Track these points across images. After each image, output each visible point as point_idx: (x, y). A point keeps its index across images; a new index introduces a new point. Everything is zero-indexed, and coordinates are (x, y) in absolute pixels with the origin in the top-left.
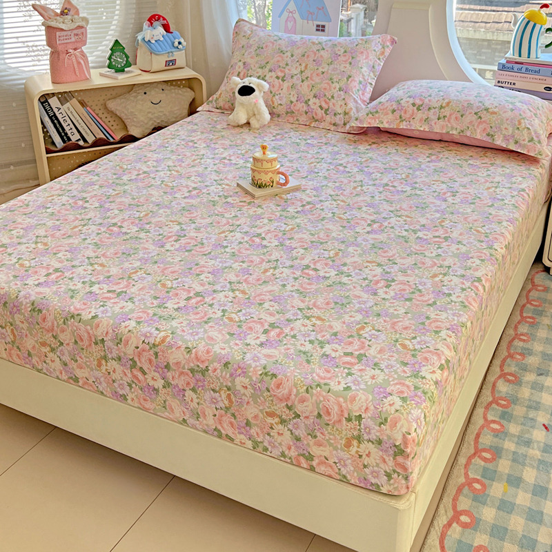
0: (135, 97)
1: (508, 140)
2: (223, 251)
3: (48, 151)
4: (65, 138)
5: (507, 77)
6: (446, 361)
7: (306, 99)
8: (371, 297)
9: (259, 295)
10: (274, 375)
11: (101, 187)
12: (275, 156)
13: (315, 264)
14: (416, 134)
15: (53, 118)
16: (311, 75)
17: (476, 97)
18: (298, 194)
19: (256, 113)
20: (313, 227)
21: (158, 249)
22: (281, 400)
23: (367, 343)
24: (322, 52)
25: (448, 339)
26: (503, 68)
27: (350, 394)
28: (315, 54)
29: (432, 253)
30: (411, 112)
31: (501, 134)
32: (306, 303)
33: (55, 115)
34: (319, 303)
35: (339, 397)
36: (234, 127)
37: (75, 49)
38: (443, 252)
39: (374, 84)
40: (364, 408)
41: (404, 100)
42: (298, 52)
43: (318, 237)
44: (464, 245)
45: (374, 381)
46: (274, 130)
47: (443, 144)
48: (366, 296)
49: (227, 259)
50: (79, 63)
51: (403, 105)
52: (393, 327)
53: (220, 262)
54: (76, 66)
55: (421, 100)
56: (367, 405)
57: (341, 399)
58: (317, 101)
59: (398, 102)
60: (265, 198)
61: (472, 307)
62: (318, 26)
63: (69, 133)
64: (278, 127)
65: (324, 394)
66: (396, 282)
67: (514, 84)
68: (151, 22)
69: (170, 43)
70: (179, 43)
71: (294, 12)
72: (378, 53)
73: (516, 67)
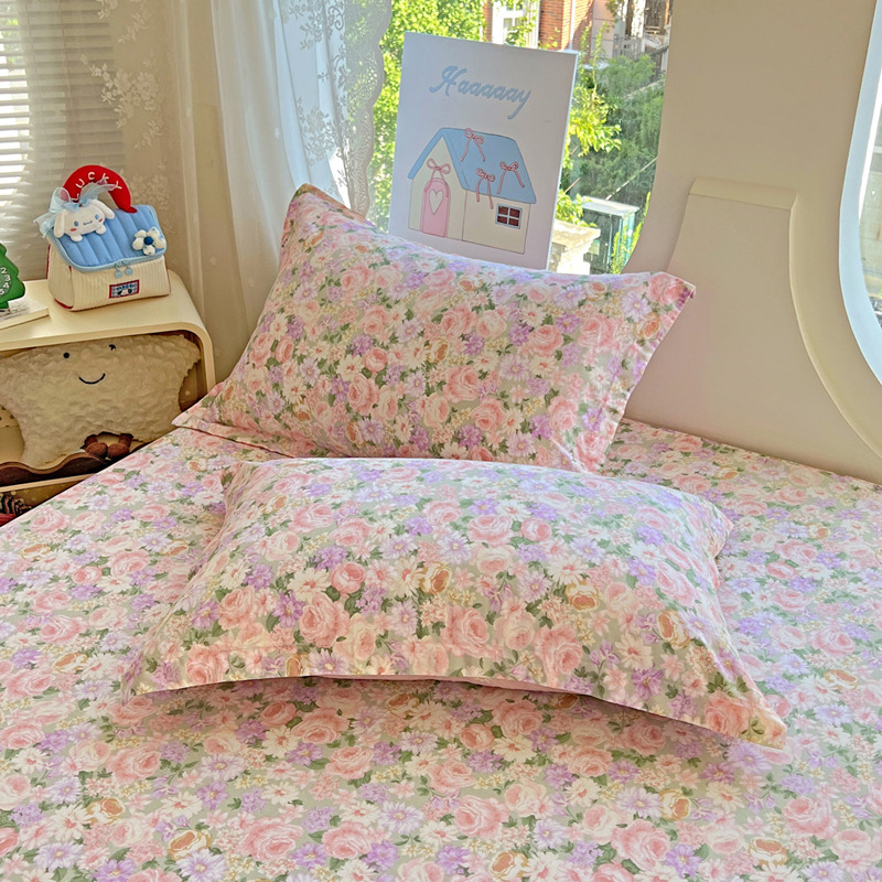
0: (42, 364)
16: (453, 376)
28: (468, 318)
42: (424, 307)
62: (502, 210)
68: (73, 188)
69: (124, 238)
70: (148, 241)
71: (446, 168)
72: (639, 327)
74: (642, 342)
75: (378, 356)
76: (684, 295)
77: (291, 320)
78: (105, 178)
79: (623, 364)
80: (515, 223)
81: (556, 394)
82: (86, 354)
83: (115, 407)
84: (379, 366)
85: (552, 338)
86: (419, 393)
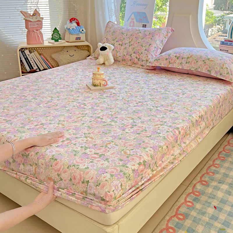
0: (63, 53)
1: (217, 73)
2: (64, 108)
3: (23, 73)
4: (31, 68)
5: (224, 47)
6: (143, 161)
7: (130, 54)
8: (121, 131)
9: (69, 127)
10: (56, 160)
11: (28, 82)
12: (103, 72)
13: (103, 116)
14: (176, 70)
15: (26, 59)
16: (134, 43)
17: (205, 54)
18: (111, 90)
19: (108, 59)
20: (110, 102)
21: (36, 106)
22: (56, 171)
23: (108, 150)
24: (140, 34)
25: (149, 152)
26: (223, 43)
27: (87, 170)
28: (136, 34)
29: (160, 116)
30: (174, 60)
31: (214, 70)
32: (89, 132)
33: (27, 58)
34: (95, 132)
35: (81, 171)
36: (98, 65)
37: (37, 30)
38: (166, 116)
39: (162, 49)
40: (91, 177)
41: (172, 54)
42: (129, 34)
43: (111, 106)
44: (178, 114)
45: (102, 166)
46: (115, 66)
47: (188, 75)
48: (119, 131)
49: (64, 111)
50: (38, 36)
51: (171, 56)
52: (125, 144)
53: (60, 113)
54: (37, 37)
55: (179, 54)
56: (93, 176)
57: (82, 173)
58: (135, 55)
59: (169, 55)
60: (95, 90)
61: (169, 140)
62: (143, 25)
63: (33, 66)
64: (117, 66)
65: (75, 169)
66: (137, 126)
67: (228, 51)
68: (71, 21)
69: (78, 30)
70: (83, 30)
71: (134, 19)
72: (165, 35)
73: (229, 43)
74: (165, 38)
75: (121, 42)
76: (172, 30)
77: (107, 39)
78: (76, 20)
79: (162, 41)
81: (151, 45)
82: (71, 51)
83: (75, 61)
84: (122, 43)
85: (150, 36)
86: (128, 46)
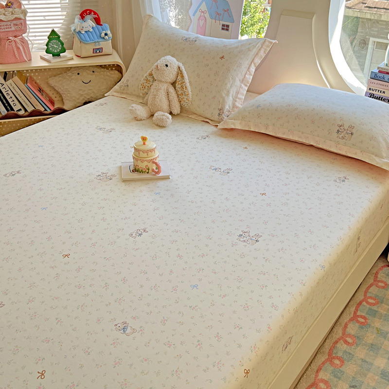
0: (70, 76)
4: (8, 107)
5: (377, 85)
26: (374, 77)
37: (15, 37)
50: (18, 48)
54: (15, 50)
62: (223, 25)
63: (11, 104)
67: (384, 92)
68: (82, 16)
69: (98, 34)
70: (106, 34)
71: (205, 12)
73: (387, 77)
78: (92, 13)
80: (227, 30)
82: (85, 74)
83: (93, 92)
